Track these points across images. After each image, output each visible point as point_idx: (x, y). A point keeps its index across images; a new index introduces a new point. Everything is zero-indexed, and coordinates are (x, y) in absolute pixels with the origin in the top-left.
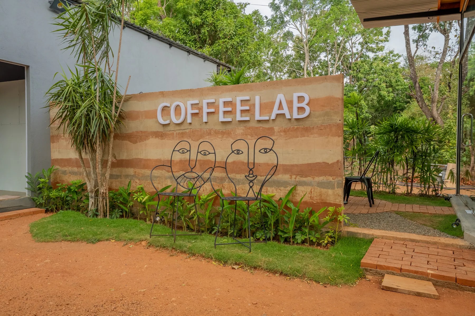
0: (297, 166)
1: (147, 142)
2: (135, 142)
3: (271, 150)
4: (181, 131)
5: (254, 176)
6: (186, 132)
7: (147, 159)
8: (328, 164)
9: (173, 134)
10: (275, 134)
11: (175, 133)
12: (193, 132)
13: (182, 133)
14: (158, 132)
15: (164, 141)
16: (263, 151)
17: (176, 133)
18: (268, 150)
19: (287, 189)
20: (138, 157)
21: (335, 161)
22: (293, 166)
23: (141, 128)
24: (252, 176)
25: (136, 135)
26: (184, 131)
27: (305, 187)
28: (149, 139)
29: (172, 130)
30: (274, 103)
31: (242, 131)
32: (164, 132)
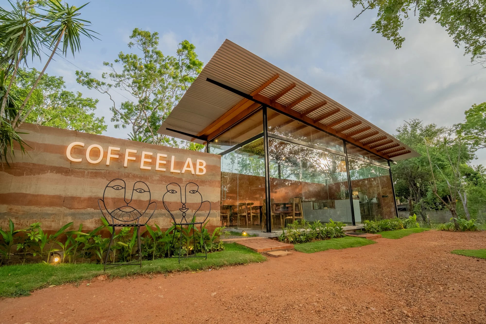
0: (196, 204)
1: (42, 176)
2: (21, 174)
3: (197, 191)
4: (95, 171)
5: (186, 209)
6: (101, 172)
7: (38, 195)
8: (214, 203)
9: (84, 172)
10: (183, 183)
11: (86, 172)
12: (109, 173)
13: (96, 173)
14: (61, 167)
15: (68, 177)
16: (191, 192)
17: (88, 172)
18: (195, 192)
19: (189, 219)
20: (21, 192)
21: (217, 201)
22: (193, 204)
23: (35, 160)
24: (185, 208)
25: (23, 167)
26: (97, 171)
27: (201, 217)
28: (45, 173)
29: (83, 168)
30: (184, 163)
31: (158, 178)
32: (71, 169)
